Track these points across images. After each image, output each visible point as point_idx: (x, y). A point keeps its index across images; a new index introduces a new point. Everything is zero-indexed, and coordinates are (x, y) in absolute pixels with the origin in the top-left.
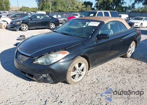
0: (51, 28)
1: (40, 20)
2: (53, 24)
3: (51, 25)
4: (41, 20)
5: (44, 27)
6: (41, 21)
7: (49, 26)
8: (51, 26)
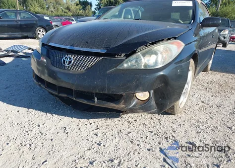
0: (39, 36)
1: (16, 21)
2: (41, 30)
3: (38, 32)
4: (19, 20)
5: (25, 34)
6: (19, 23)
7: (35, 33)
8: (39, 34)
